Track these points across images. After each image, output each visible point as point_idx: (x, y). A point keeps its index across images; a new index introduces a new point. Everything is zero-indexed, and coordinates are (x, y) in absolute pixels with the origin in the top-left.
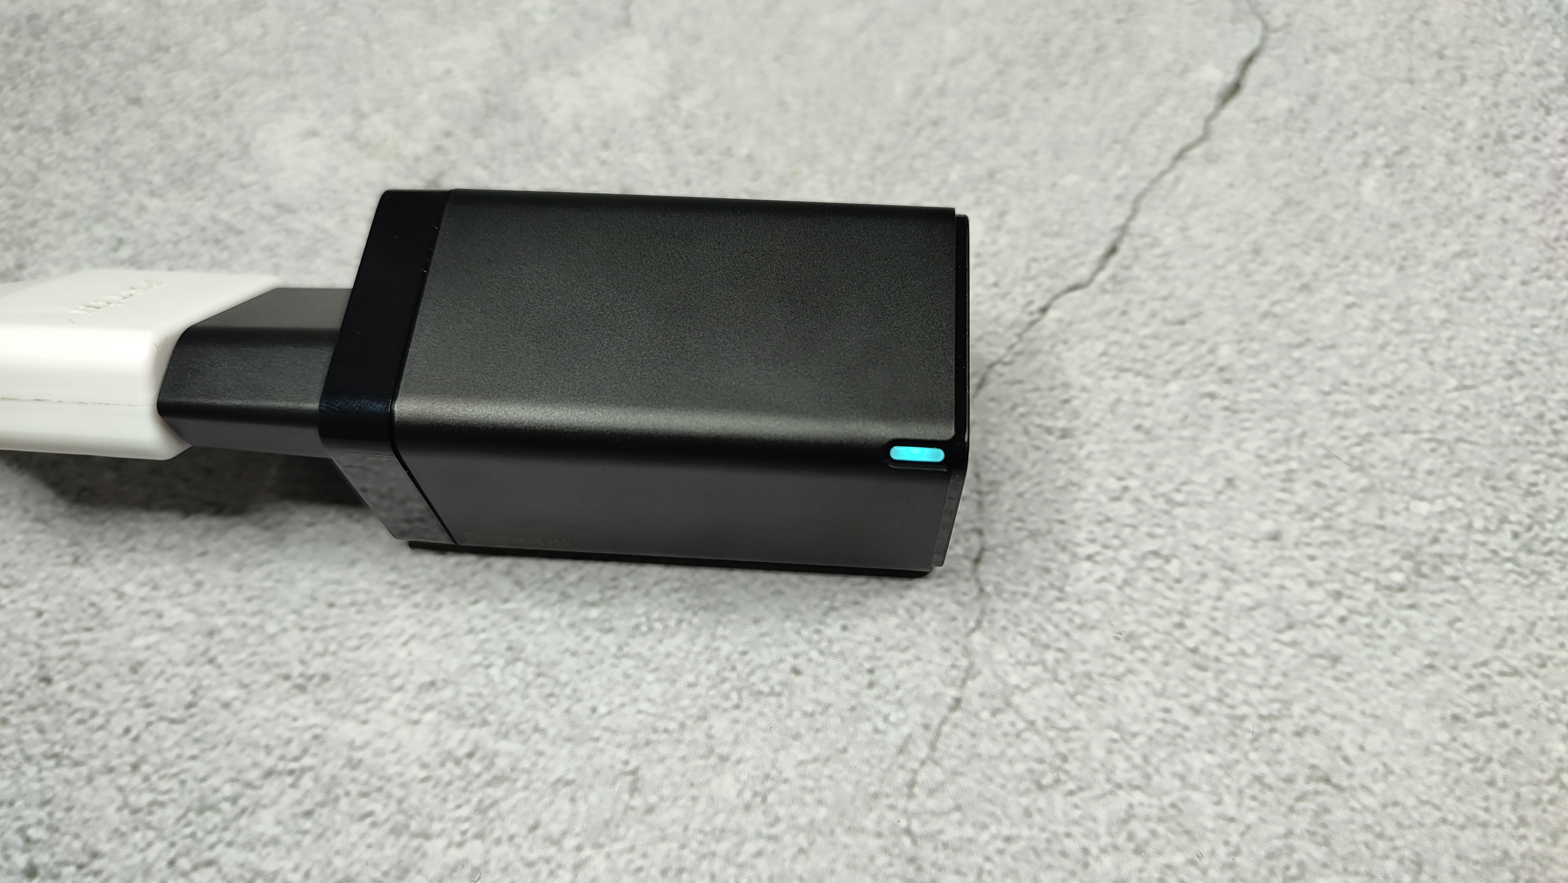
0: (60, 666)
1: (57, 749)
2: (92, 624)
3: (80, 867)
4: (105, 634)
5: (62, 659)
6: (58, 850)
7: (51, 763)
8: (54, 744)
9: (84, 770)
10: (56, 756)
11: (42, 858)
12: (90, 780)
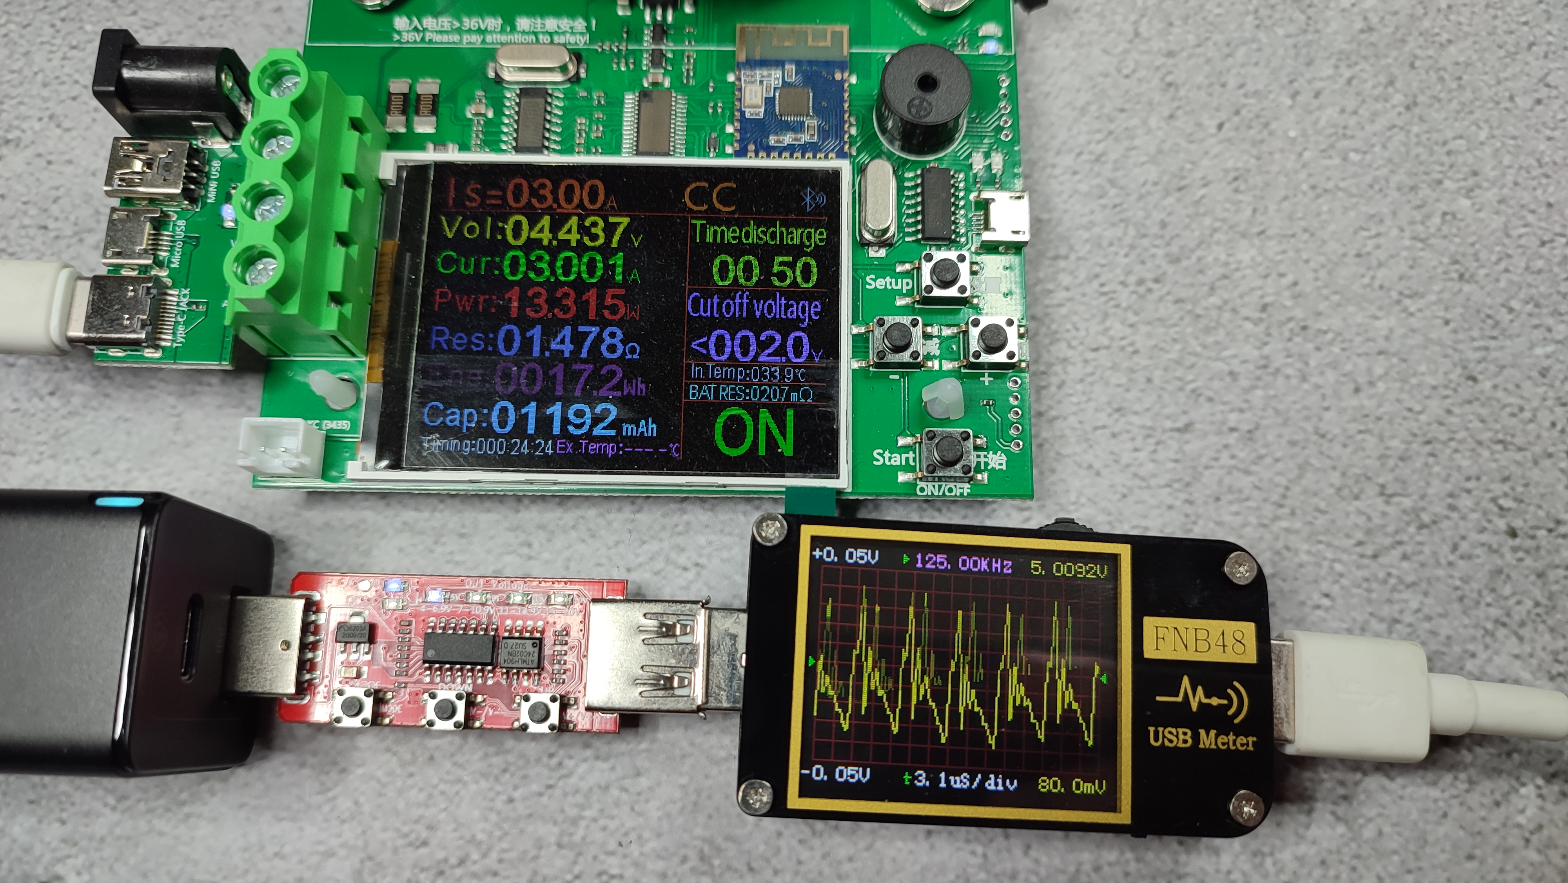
0: (1480, 367)
1: (1500, 436)
2: (1495, 333)
3: (1550, 531)
4: (1508, 343)
5: (1479, 362)
6: (1528, 517)
7: (1499, 447)
8: (1497, 432)
9: (1528, 454)
10: (1501, 442)
11: (1518, 523)
12: (1536, 463)
